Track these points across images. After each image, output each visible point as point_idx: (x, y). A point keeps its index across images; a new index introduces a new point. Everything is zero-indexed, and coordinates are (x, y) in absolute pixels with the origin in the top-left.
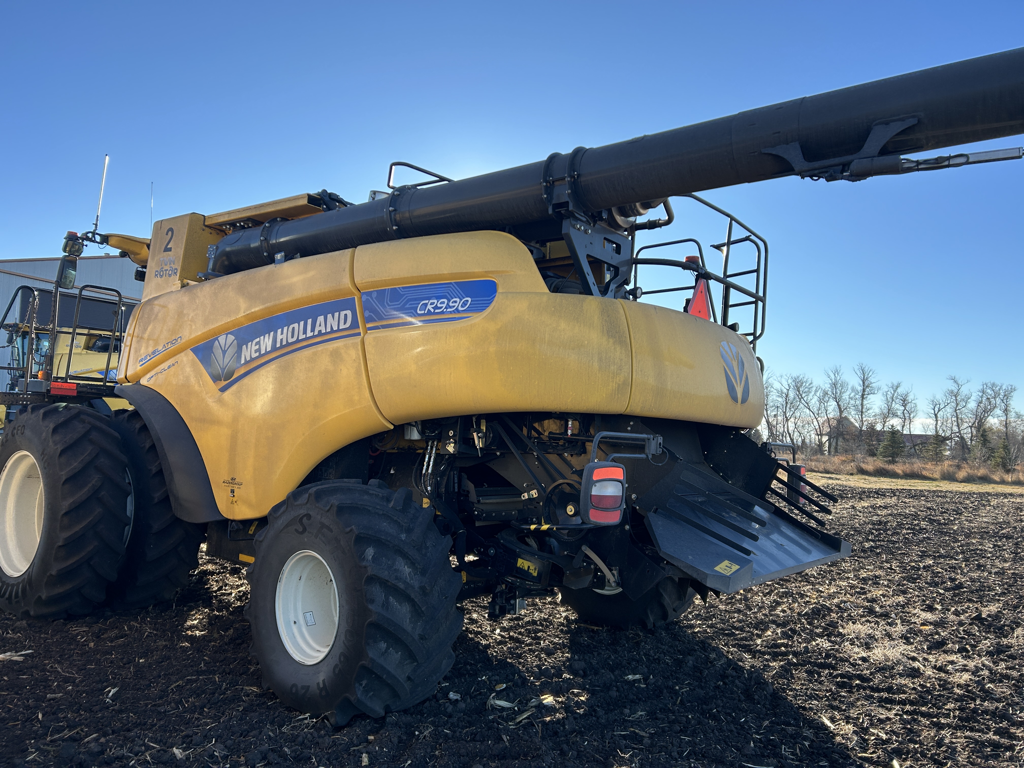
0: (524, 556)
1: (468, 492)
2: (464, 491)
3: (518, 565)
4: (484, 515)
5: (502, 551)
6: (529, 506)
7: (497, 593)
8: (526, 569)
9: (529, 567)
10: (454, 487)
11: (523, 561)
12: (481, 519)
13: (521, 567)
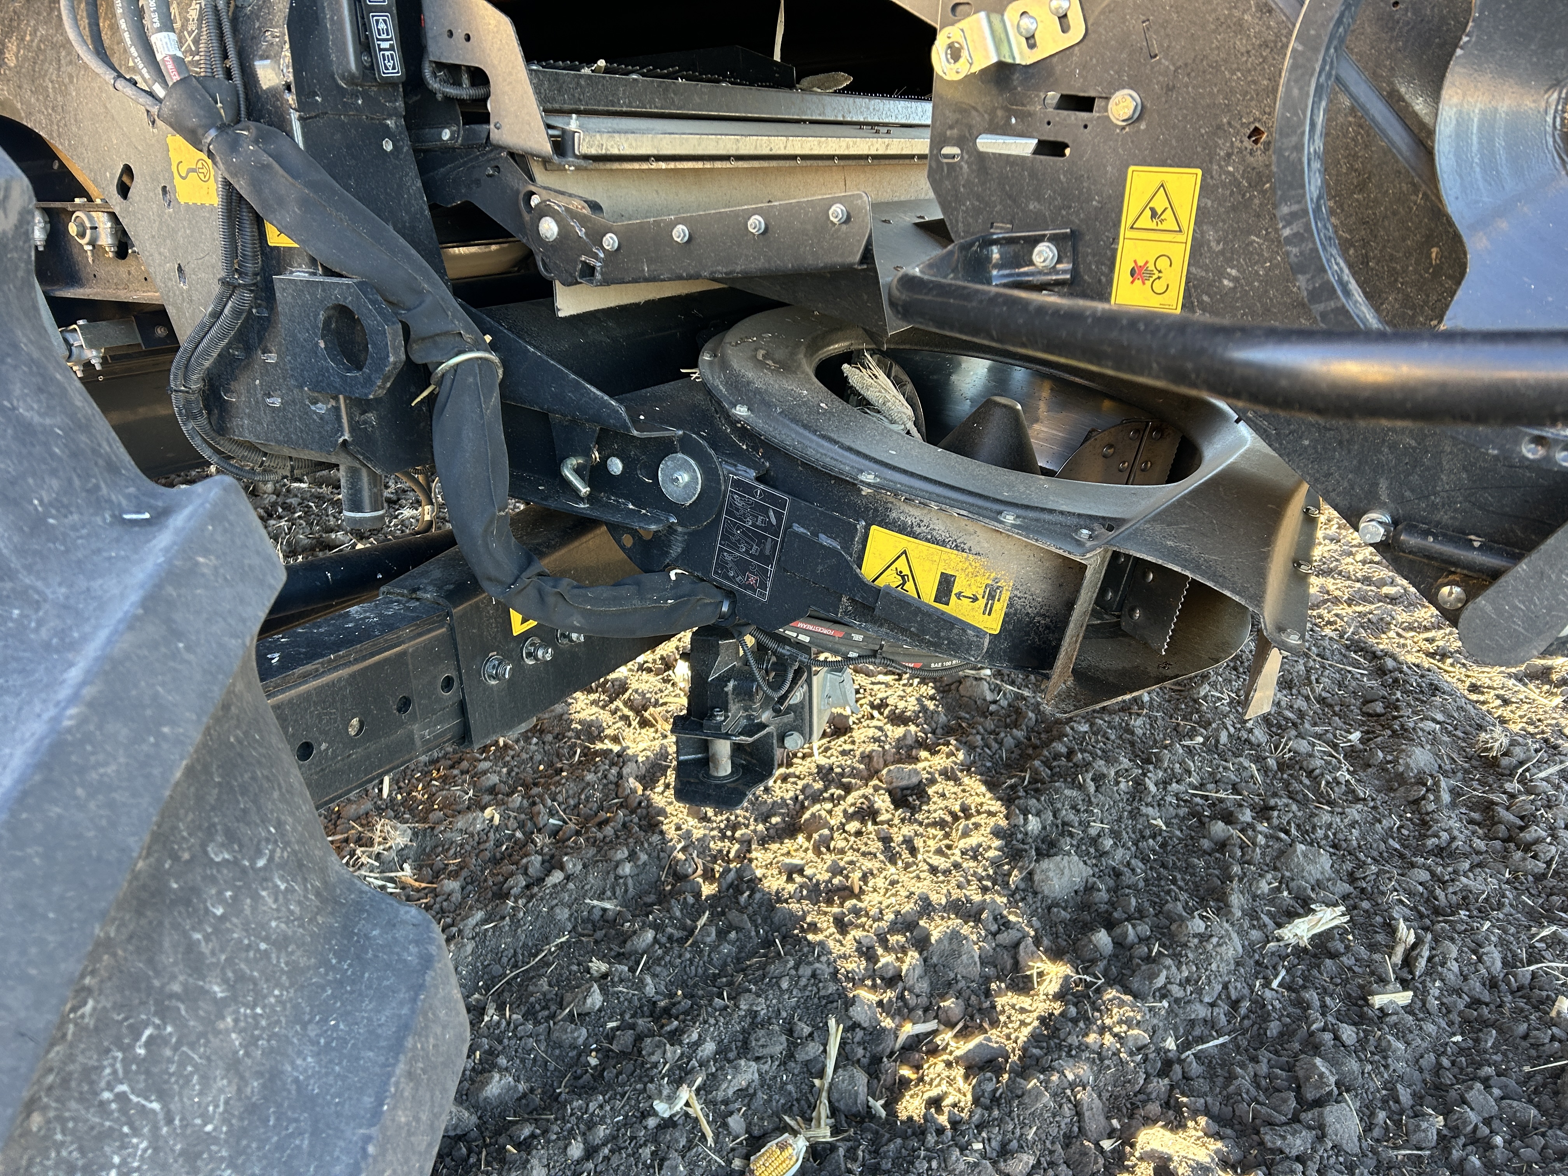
0: (911, 514)
1: (479, 77)
2: (453, 71)
3: (869, 569)
4: (610, 241)
5: (749, 475)
6: (988, 144)
7: (723, 680)
8: (928, 593)
9: (946, 585)
10: (365, 45)
11: (902, 542)
12: (589, 272)
13: (890, 580)
